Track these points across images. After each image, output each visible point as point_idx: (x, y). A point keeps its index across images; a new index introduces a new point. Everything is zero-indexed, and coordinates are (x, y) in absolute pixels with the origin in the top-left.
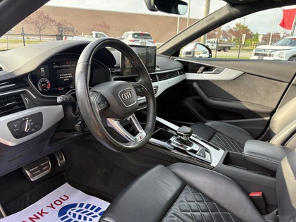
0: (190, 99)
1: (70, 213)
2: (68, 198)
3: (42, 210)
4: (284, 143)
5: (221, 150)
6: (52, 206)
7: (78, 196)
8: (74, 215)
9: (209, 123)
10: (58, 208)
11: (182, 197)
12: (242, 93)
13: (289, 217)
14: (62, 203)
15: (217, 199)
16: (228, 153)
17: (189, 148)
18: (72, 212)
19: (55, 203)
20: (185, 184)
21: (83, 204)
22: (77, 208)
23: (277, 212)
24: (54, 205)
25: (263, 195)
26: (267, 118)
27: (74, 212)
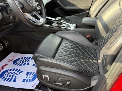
0: (57, 8)
1: (18, 62)
2: (15, 57)
3: (5, 64)
4: (96, 16)
5: (74, 24)
6: (9, 62)
7: (19, 56)
8: (20, 62)
9: (66, 17)
10: (12, 62)
11: (63, 43)
12: (78, 2)
13: (100, 40)
14: (13, 59)
15: (75, 41)
16: (77, 25)
17: (61, 26)
18: (19, 61)
19: (10, 60)
20: (63, 39)
21: (23, 58)
22: (21, 59)
23: (96, 40)
24: (10, 61)
25: (91, 36)
26: (88, 11)
27: (20, 61)
